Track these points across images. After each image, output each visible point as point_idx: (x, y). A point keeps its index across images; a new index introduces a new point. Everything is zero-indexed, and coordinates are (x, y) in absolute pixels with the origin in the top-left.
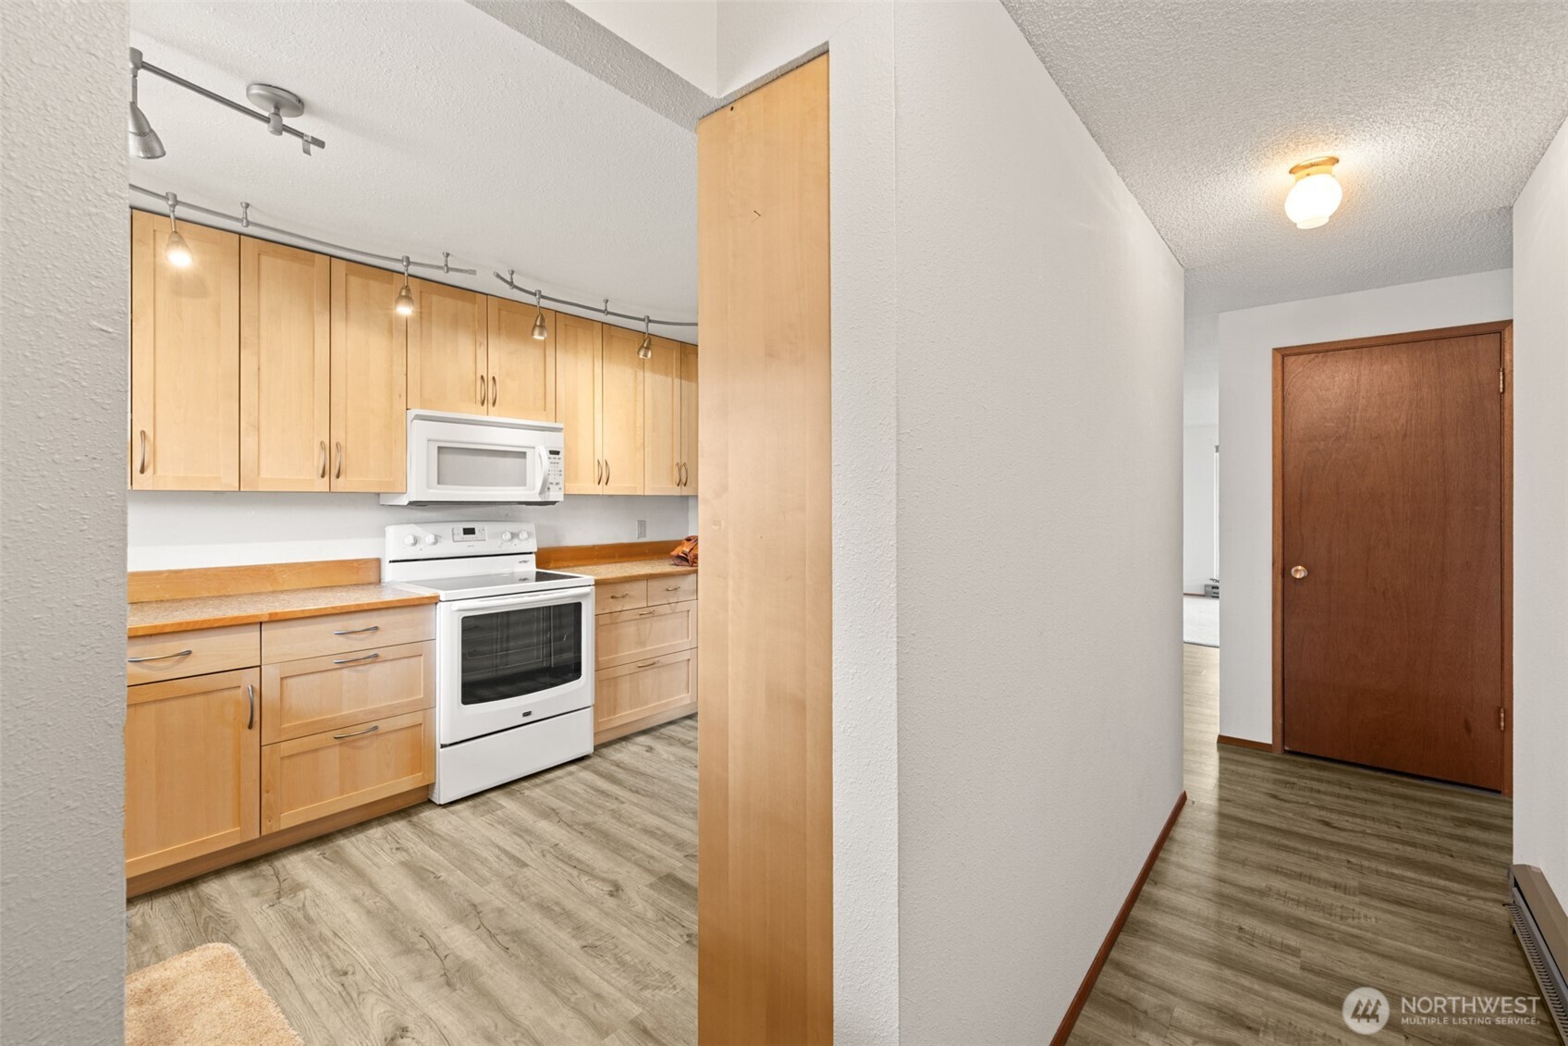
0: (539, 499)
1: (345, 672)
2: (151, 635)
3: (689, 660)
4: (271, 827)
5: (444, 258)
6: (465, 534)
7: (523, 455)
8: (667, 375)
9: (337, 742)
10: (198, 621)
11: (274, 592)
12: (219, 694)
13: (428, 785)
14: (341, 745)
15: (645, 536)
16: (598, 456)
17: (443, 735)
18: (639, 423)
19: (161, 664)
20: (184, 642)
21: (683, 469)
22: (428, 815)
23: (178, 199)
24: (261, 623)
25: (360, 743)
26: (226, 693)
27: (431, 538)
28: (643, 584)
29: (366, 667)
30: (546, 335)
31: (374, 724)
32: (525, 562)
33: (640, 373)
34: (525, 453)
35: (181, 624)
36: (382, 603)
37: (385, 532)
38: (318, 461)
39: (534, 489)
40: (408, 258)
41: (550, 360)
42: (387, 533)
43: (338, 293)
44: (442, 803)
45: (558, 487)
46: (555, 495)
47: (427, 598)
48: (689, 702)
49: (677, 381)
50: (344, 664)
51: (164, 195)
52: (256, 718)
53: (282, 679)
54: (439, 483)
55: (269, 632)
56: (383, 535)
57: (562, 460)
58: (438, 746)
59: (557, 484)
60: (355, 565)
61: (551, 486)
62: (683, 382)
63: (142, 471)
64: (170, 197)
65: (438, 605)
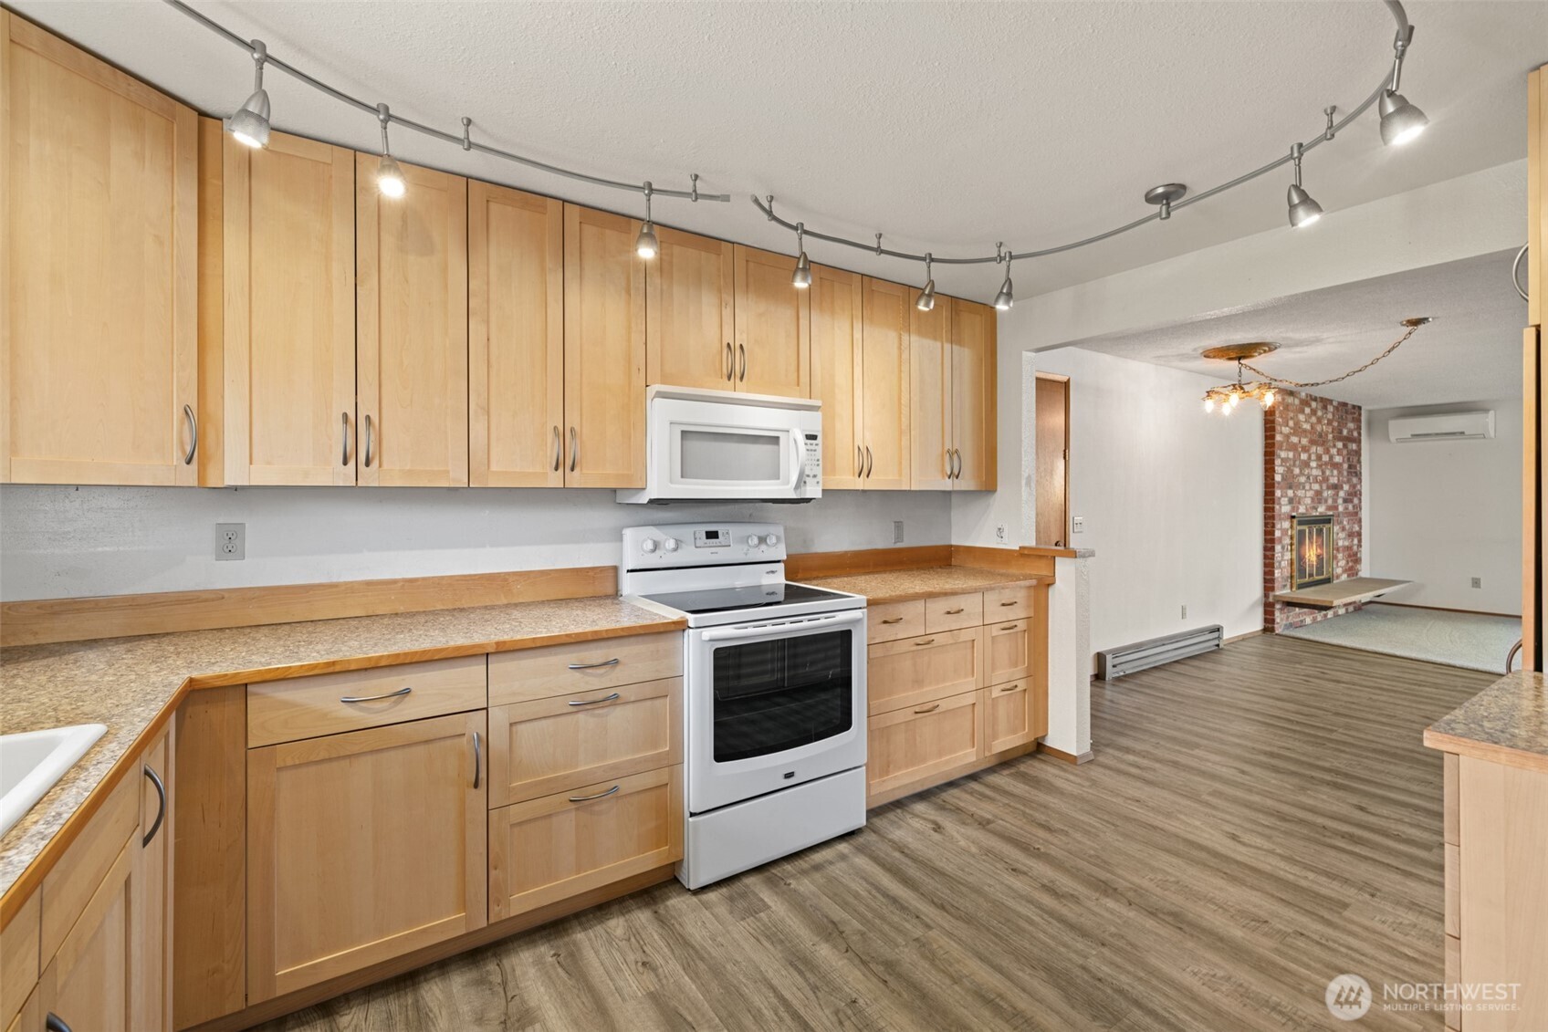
0: (793, 496)
1: (581, 716)
2: (366, 669)
3: (974, 704)
4: (500, 913)
5: (691, 183)
6: (707, 538)
7: (775, 440)
8: (935, 339)
9: (573, 806)
10: (416, 652)
11: (507, 606)
12: (442, 743)
13: (674, 863)
14: (577, 809)
15: (902, 541)
16: (858, 442)
17: (693, 800)
18: (905, 400)
19: (378, 705)
20: (401, 677)
21: (955, 457)
22: (677, 903)
23: (391, 112)
24: (487, 654)
25: (596, 808)
26: (449, 742)
27: (671, 544)
28: (920, 605)
29: (605, 710)
30: (810, 282)
31: (613, 784)
32: (773, 572)
33: (905, 337)
34: (778, 438)
35: (397, 655)
36: (623, 629)
37: (622, 535)
38: (552, 450)
39: (788, 483)
40: (650, 184)
41: (804, 323)
42: (625, 537)
43: (571, 246)
44: (692, 887)
45: (816, 480)
46: (813, 491)
47: (674, 623)
48: (974, 759)
49: (947, 346)
50: (581, 707)
51: (375, 106)
52: (483, 775)
53: (511, 725)
54: (682, 477)
55: (497, 666)
56: (620, 539)
57: (820, 445)
58: (687, 814)
59: (815, 476)
60: (591, 574)
61: (807, 480)
62: (954, 346)
63: (367, 464)
64: (382, 109)
65: (687, 631)
